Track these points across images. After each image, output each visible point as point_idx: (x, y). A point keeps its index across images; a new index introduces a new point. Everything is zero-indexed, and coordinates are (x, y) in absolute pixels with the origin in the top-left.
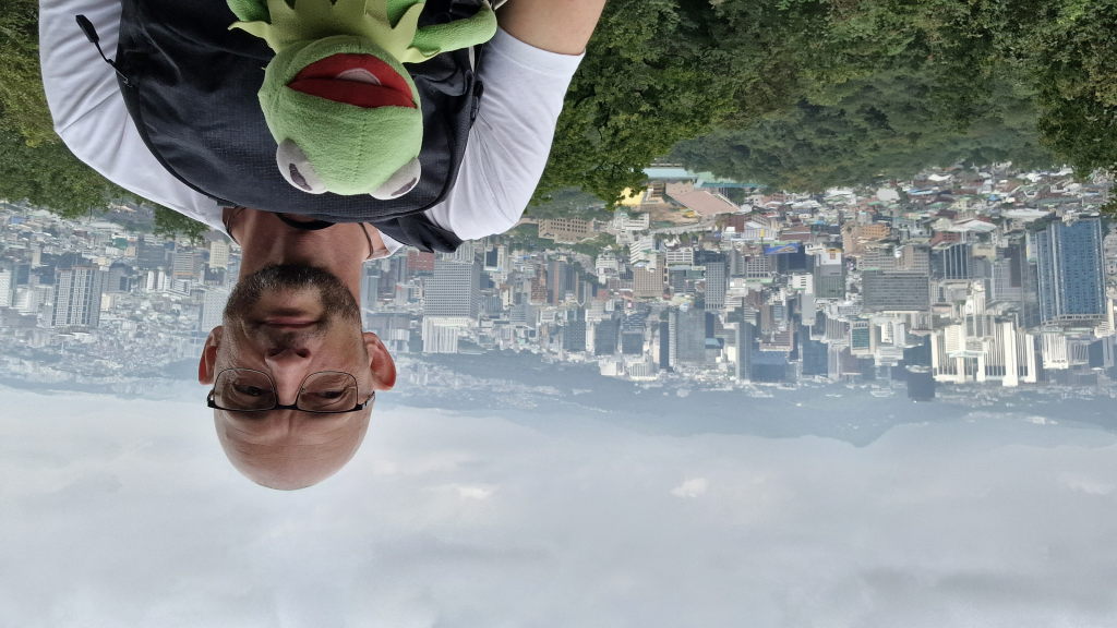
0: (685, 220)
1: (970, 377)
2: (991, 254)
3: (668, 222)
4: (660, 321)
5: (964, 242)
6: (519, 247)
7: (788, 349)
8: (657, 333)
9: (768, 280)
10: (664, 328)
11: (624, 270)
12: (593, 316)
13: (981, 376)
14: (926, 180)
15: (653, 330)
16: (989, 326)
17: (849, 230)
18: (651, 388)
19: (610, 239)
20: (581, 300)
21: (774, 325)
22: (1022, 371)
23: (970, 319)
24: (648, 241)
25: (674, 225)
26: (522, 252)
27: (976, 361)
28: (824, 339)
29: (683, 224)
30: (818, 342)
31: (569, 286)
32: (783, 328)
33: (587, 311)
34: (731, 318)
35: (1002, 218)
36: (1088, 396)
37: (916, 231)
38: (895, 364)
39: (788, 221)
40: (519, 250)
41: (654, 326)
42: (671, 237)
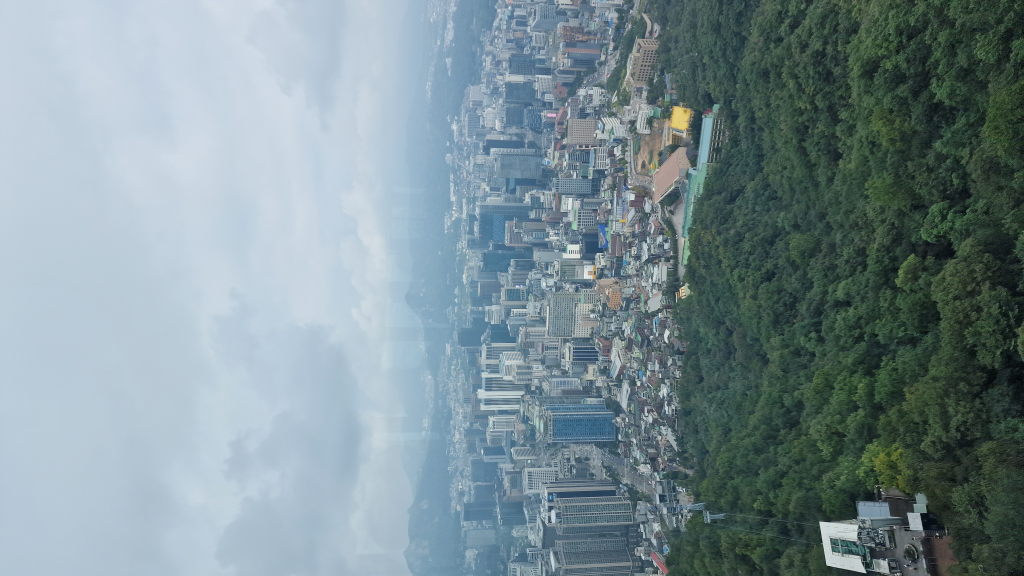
0: (640, 163)
1: (484, 368)
2: (589, 376)
3: (639, 149)
4: (526, 141)
5: (601, 358)
6: (620, 18)
7: (507, 243)
8: (515, 138)
9: (575, 227)
10: (519, 144)
11: (588, 111)
12: (541, 82)
13: (485, 375)
14: (665, 328)
15: (516, 135)
16: (523, 380)
17: (617, 283)
18: (453, 131)
19: (625, 100)
20: (563, 72)
21: (529, 232)
22: (488, 402)
23: (529, 368)
24: (621, 132)
25: (636, 153)
26: (615, 21)
27: (498, 372)
28: (511, 270)
29: (635, 160)
30: (509, 265)
31: (577, 62)
32: (526, 239)
33: (550, 77)
34: (535, 200)
35: (621, 381)
36: (449, 452)
37: (613, 327)
38: (486, 320)
39: (630, 239)
40: (619, 18)
41: (521, 136)
42: (624, 152)
